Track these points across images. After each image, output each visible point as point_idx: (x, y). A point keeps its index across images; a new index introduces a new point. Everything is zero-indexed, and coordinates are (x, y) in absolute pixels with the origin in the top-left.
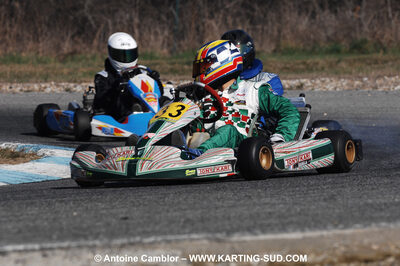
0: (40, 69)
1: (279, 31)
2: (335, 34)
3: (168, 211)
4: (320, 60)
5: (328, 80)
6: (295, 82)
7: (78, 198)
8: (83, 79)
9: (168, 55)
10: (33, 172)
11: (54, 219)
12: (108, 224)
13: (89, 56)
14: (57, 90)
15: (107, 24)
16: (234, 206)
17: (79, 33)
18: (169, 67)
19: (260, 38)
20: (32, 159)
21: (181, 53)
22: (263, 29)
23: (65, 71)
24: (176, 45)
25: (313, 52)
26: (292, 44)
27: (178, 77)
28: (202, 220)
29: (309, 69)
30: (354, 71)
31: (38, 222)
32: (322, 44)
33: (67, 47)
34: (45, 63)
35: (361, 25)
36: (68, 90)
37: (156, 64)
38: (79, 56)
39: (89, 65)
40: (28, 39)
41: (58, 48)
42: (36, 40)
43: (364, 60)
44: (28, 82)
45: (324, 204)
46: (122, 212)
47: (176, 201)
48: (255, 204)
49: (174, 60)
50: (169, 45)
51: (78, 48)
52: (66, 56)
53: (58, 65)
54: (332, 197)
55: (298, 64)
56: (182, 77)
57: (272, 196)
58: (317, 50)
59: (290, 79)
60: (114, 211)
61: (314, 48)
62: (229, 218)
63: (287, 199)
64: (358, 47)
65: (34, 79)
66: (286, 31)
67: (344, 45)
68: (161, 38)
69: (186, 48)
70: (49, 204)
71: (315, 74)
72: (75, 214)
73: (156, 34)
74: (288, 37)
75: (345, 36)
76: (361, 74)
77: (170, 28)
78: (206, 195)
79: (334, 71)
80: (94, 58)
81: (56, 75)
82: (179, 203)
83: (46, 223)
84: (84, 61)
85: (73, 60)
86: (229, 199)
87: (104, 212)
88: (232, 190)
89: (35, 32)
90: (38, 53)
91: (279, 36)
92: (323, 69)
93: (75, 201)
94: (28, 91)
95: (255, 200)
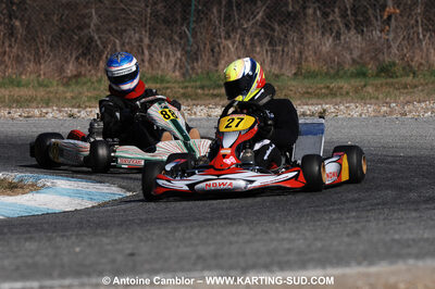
0: (41, 92)
1: (301, 53)
2: (361, 57)
3: (178, 247)
4: (345, 85)
5: (353, 105)
6: (318, 108)
7: (81, 232)
8: (87, 104)
9: (180, 79)
10: (32, 204)
11: (55, 256)
12: (113, 261)
13: (95, 79)
14: (59, 116)
15: (114, 45)
16: (249, 242)
17: (84, 55)
18: (182, 91)
19: (279, 60)
20: (31, 191)
21: (194, 76)
22: (283, 51)
23: (69, 95)
24: (189, 67)
25: (336, 76)
26: (314, 67)
27: (191, 103)
28: (215, 256)
29: (332, 94)
30: (381, 96)
31: (38, 258)
32: (347, 67)
33: (70, 69)
34: (47, 86)
35: (389, 47)
36: (71, 116)
37: (167, 88)
38: (84, 79)
39: (94, 89)
40: (29, 61)
41: (61, 70)
42: (38, 62)
43: (392, 85)
44: (28, 107)
45: (346, 239)
46: (128, 247)
47: (187, 236)
48: (272, 240)
49: (186, 84)
50: (181, 67)
51: (83, 70)
52: (70, 79)
53: (61, 89)
54: (356, 233)
55: (321, 89)
56: (196, 102)
57: (291, 231)
58: (341, 73)
59: (312, 104)
60: (120, 247)
61: (338, 71)
62: (244, 255)
63: (308, 234)
64: (385, 71)
65: (34, 104)
66: (309, 53)
67: (371, 67)
68: (173, 59)
69: (200, 71)
70: (50, 239)
71: (339, 100)
72: (78, 249)
73: (168, 55)
74: (311, 59)
75: (371, 59)
76: (388, 99)
77: (183, 49)
78: (220, 229)
79: (359, 96)
80: (99, 81)
81: (59, 99)
82: (191, 238)
83: (46, 260)
84: (89, 84)
85: (77, 83)
86: (244, 234)
87: (109, 247)
88: (248, 224)
89: (37, 54)
90: (40, 75)
91: (301, 58)
92: (348, 93)
93: (77, 235)
94: (28, 117)
95: (273, 235)
